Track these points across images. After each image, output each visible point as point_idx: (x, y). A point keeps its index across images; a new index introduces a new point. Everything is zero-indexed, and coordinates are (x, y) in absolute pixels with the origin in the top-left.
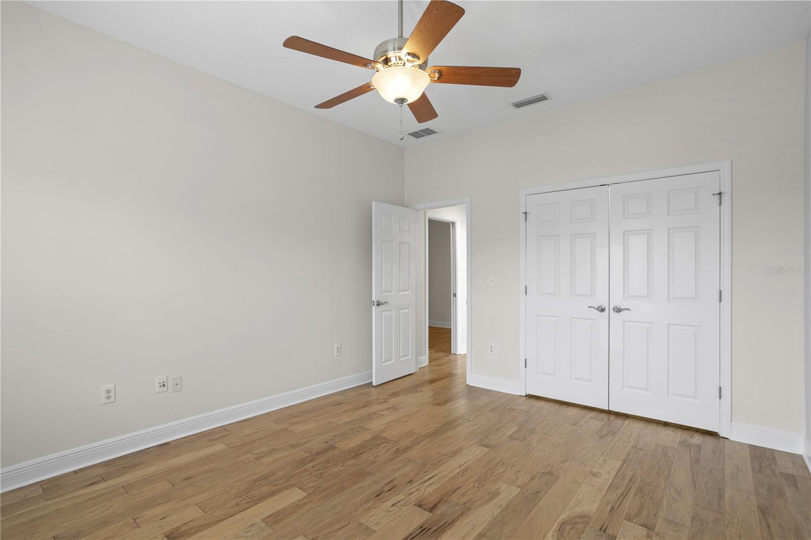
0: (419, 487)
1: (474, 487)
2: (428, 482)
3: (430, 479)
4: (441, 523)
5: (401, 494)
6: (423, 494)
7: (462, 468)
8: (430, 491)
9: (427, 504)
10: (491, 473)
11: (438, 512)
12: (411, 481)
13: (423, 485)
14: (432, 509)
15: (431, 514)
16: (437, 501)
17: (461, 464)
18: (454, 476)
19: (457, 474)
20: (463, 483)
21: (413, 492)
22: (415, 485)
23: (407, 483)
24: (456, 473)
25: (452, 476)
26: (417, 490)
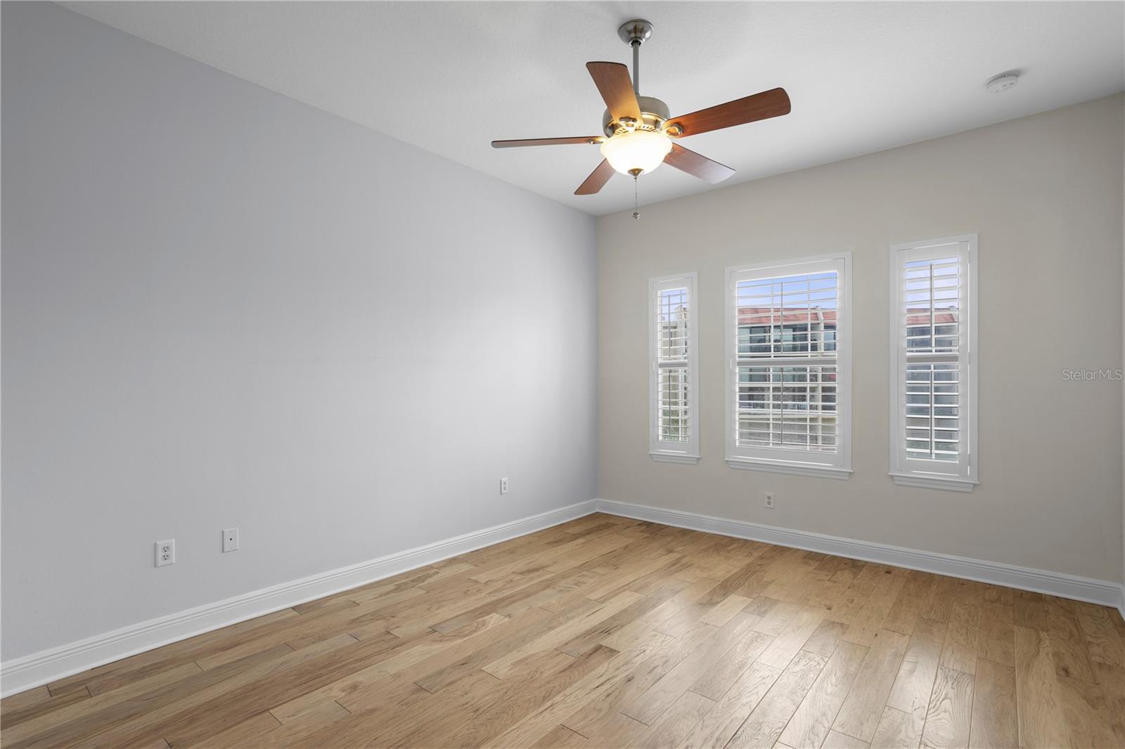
0: (617, 672)
1: (541, 673)
2: (605, 680)
3: (602, 684)
4: (588, 637)
5: (638, 663)
6: (609, 664)
7: (549, 704)
8: (600, 668)
9: (605, 653)
10: (508, 693)
11: (592, 646)
12: (629, 680)
13: (612, 675)
14: (598, 648)
15: (600, 643)
16: (593, 655)
17: (548, 711)
18: (565, 689)
19: (559, 692)
20: (556, 678)
21: (623, 666)
22: (623, 675)
23: (633, 678)
24: (561, 695)
25: (568, 689)
26: (618, 669)
